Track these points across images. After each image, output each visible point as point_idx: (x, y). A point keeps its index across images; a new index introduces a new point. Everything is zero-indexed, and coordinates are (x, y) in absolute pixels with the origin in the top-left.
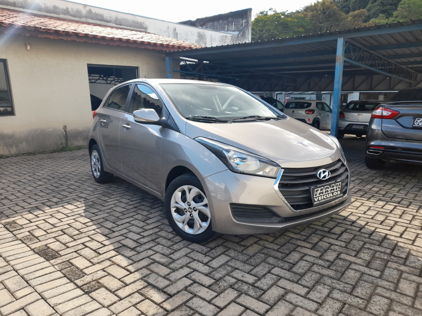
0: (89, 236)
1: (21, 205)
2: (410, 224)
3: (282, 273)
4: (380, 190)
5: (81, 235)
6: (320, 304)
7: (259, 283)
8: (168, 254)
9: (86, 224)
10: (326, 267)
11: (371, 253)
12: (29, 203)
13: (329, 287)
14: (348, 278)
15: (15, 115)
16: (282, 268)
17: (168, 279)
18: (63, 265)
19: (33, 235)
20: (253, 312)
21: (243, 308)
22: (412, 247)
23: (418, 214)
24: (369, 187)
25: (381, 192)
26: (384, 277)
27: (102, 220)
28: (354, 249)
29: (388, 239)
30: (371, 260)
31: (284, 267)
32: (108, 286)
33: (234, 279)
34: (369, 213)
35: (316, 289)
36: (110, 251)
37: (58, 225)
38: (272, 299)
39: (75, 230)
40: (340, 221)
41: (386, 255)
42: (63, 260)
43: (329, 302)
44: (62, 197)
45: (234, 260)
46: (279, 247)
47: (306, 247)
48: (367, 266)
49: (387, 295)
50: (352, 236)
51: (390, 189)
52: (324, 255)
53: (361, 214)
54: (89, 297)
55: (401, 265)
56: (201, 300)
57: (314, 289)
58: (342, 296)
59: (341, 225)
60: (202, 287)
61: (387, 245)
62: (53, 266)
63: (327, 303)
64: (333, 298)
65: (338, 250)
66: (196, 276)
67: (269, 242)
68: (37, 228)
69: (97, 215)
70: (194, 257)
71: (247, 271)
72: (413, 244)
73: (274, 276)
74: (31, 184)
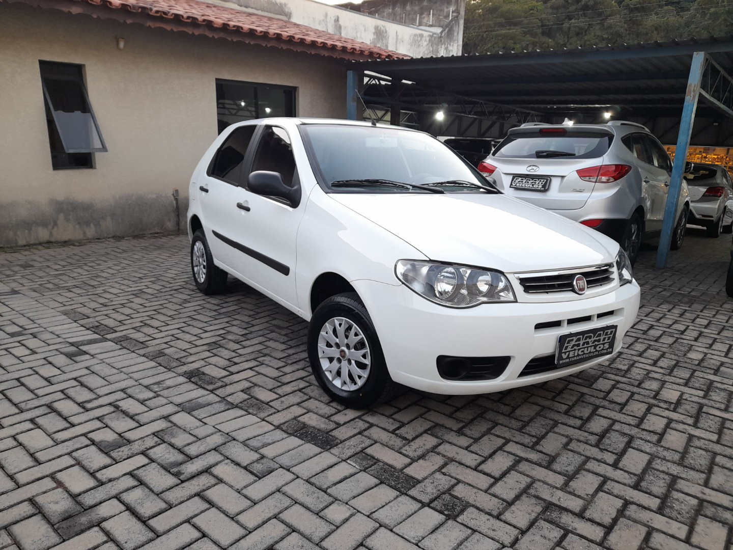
1: (185, 340)
8: (531, 444)
12: (195, 335)
15: (95, 168)
17: (574, 495)
18: (360, 459)
19: (257, 399)
32: (479, 505)
33: (690, 498)
36: (421, 434)
37: (286, 379)
42: (353, 450)
44: (245, 325)
46: (716, 436)
56: (671, 540)
60: (648, 511)
62: (344, 461)
66: (616, 489)
67: (690, 425)
68: (252, 385)
70: (583, 453)
71: (700, 483)
74: (167, 297)
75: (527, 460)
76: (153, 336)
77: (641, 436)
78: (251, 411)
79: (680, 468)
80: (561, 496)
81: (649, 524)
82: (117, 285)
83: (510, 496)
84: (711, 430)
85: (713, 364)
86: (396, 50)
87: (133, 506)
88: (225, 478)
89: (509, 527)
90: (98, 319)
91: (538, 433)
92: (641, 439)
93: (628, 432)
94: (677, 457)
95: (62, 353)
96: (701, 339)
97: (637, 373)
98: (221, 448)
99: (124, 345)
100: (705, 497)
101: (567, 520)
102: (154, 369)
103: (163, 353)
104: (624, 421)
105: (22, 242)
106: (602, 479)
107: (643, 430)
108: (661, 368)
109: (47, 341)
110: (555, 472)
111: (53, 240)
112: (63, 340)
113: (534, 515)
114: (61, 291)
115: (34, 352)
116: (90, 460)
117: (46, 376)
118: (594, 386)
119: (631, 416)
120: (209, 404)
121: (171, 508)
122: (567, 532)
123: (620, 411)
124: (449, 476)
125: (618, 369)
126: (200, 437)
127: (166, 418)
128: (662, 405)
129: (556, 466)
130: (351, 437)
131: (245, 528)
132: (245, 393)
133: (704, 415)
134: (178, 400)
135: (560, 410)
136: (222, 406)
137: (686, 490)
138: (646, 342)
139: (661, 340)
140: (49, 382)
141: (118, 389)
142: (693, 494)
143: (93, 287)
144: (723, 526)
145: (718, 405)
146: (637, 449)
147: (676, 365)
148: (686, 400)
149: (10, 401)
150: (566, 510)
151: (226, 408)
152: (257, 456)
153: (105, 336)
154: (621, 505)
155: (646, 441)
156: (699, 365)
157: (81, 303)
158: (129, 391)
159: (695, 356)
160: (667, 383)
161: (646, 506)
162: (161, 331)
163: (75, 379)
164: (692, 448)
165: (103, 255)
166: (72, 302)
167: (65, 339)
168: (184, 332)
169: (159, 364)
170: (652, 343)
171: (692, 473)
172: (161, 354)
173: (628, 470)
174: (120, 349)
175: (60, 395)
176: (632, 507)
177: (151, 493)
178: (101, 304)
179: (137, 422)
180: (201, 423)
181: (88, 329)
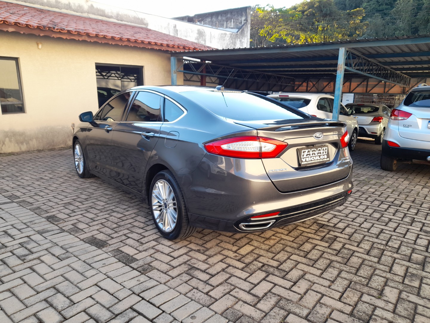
0: (128, 229)
1: (54, 201)
2: (402, 220)
3: (299, 259)
4: (376, 191)
5: (120, 227)
6: (333, 282)
7: (282, 266)
8: (201, 244)
9: (121, 218)
10: (334, 255)
11: (370, 244)
12: (60, 199)
13: (338, 270)
14: (353, 263)
15: (26, 113)
16: (298, 255)
17: (207, 263)
18: (115, 252)
19: (77, 228)
20: (281, 288)
21: (272, 285)
22: (403, 239)
23: (409, 213)
24: (366, 188)
25: (376, 193)
26: (381, 262)
27: (134, 215)
28: (356, 241)
29: (384, 233)
30: (371, 249)
31: (300, 255)
32: (159, 269)
33: (260, 264)
34: (367, 211)
35: (327, 271)
36: (150, 241)
37: (96, 219)
38: (294, 278)
39: (113, 223)
40: (343, 218)
41: (382, 245)
42: (113, 249)
43: (339, 280)
44: (89, 194)
45: (257, 249)
46: (293, 239)
47: (316, 239)
48: (367, 254)
49: (384, 275)
50: (353, 231)
51: (385, 190)
52: (332, 245)
53: (360, 212)
54: (146, 277)
55: (395, 253)
56: (238, 279)
57: (326, 271)
58: (349, 276)
59: (344, 221)
60: (236, 269)
61: (383, 237)
62: (107, 253)
63: (337, 281)
64: (342, 278)
65: (343, 241)
66: (228, 261)
67: (285, 234)
68: (78, 221)
69: (128, 211)
70: (224, 247)
71: (270, 258)
72: (404, 237)
73: (293, 262)
74: (54, 181)
75: (195, 250)
76: (38, 200)
77: (257, 239)
78: (72, 233)
79: (265, 252)
81: (233, 274)
82: (29, 175)
84: (294, 236)
86: (211, 42)
88: (46, 261)
89: (168, 276)
90: (12, 192)
91: (209, 239)
92: (256, 241)
94: (267, 248)
98: (49, 249)
99: (21, 205)
100: (267, 263)
101: (197, 273)
102: (32, 215)
106: (225, 257)
110: (204, 255)
111: (2, 152)
113: (182, 272)
120: (53, 230)
121: (14, 273)
122: (193, 277)
124: (153, 257)
126: (41, 244)
127: (29, 236)
129: (207, 253)
130: (115, 243)
131: (45, 280)
132: (73, 225)
133: (295, 230)
134: (37, 229)
136: (58, 231)
137: (261, 260)
141: (10, 224)
142: (263, 262)
143: (17, 177)
144: (266, 273)
146: (251, 245)
150: (198, 269)
151: (61, 232)
152: (65, 252)
153: (13, 200)
154: (225, 266)
157: (7, 185)
158: (14, 225)
161: (237, 267)
162: (43, 198)
164: (278, 244)
165: (28, 160)
168: (55, 198)
169: (35, 213)
171: (269, 254)
172: (39, 208)
173: (240, 253)
174: (19, 206)
176: (230, 268)
177: (7, 267)
178: (17, 185)
179: (14, 239)
180: (45, 239)
181: (6, 197)
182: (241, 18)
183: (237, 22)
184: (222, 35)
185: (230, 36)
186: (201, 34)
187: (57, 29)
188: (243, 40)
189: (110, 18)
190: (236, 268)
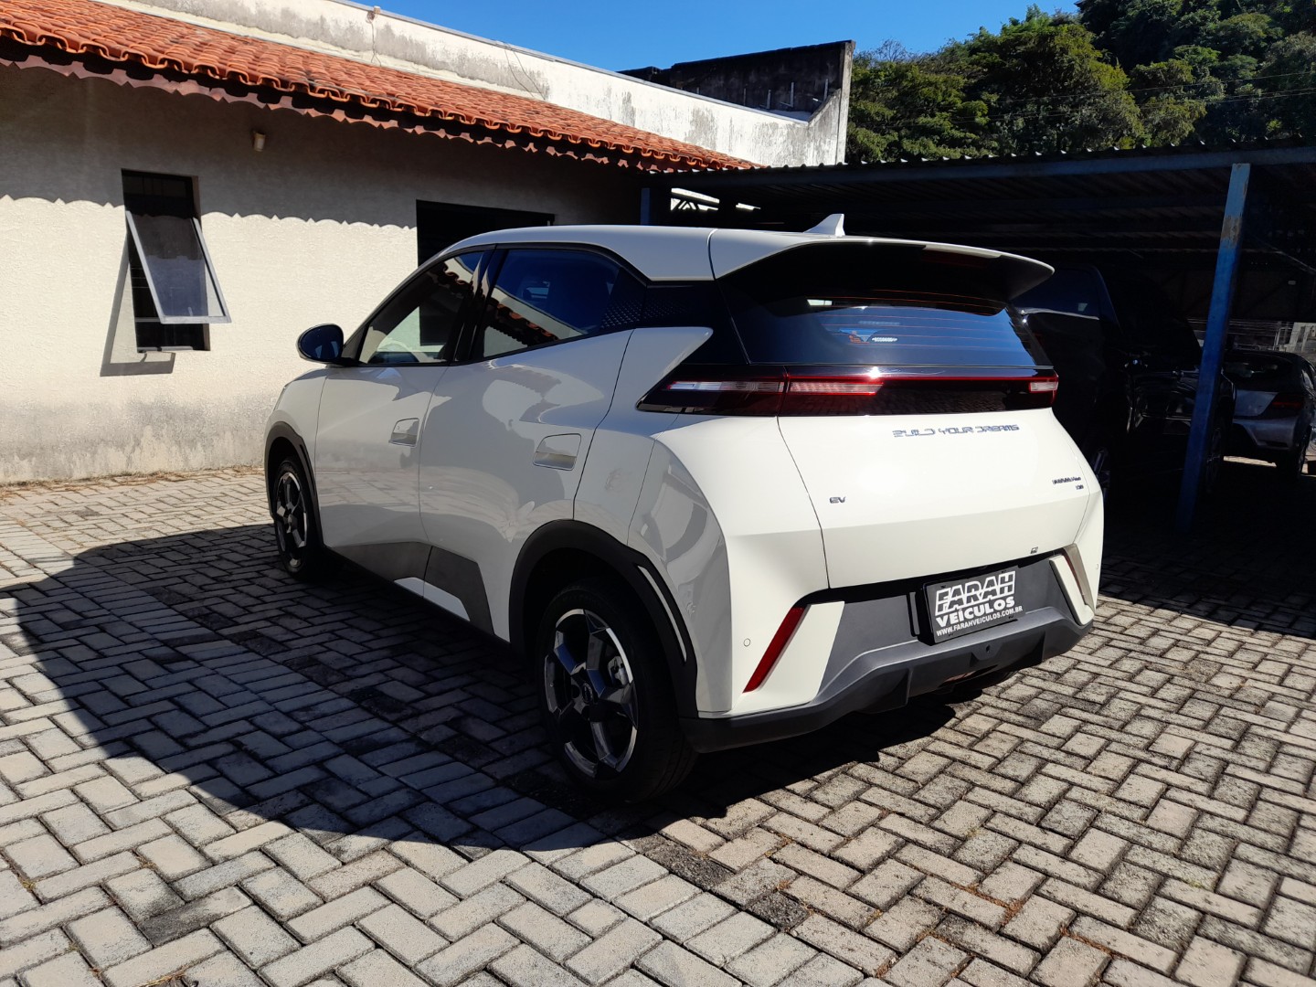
12: (370, 633)
15: (209, 350)
19: (470, 737)
42: (626, 821)
60: (1110, 928)
67: (1202, 794)
68: (462, 714)
70: (1012, 834)
71: (1206, 886)
73: (1302, 907)
75: (916, 843)
76: (299, 632)
77: (1114, 809)
78: (459, 756)
79: (1174, 862)
80: (968, 901)
81: (1110, 947)
82: (240, 548)
83: (882, 898)
84: (1236, 802)
85: (1255, 696)
86: (730, 150)
87: (263, 899)
88: (413, 860)
89: (876, 946)
90: (207, 603)
91: (940, 800)
92: (1114, 814)
93: (1093, 802)
94: (1171, 844)
95: (147, 657)
96: (1238, 655)
97: (1119, 709)
98: (408, 814)
99: (251, 646)
100: (1209, 907)
101: (973, 936)
102: (301, 685)
103: (316, 660)
104: (1089, 786)
105: (79, 473)
106: (1040, 875)
107: (1120, 800)
108: (1163, 700)
109: (123, 638)
110: (961, 862)
111: (132, 470)
112: (150, 637)
113: (918, 929)
114: (147, 557)
115: (101, 655)
116: (194, 827)
117: (122, 693)
118: (1044, 728)
119: (1101, 777)
120: (389, 744)
121: (325, 903)
122: (972, 955)
123: (1084, 770)
124: (784, 864)
125: (1089, 701)
126: (374, 794)
127: (319, 764)
128: (1156, 760)
129: (964, 854)
131: (444, 936)
132: (450, 727)
133: (1227, 779)
134: (339, 735)
135: (979, 765)
136: (411, 747)
137: (1179, 896)
138: (1142, 657)
139: (1169, 655)
140: (126, 702)
141: (242, 716)
142: (1191, 902)
143: (200, 550)
144: (1234, 952)
145: (1254, 763)
146: (1106, 831)
147: (1191, 697)
148: (1199, 753)
149: (64, 731)
150: (971, 921)
151: (419, 749)
152: (465, 827)
153: (220, 631)
154: (1066, 916)
155: (1122, 817)
156: (1231, 697)
157: (179, 577)
158: (258, 720)
159: (1225, 682)
160: (1171, 726)
161: (1109, 919)
162: (313, 625)
163: (170, 699)
164: (1200, 831)
165: (216, 498)
166: (165, 575)
167: (151, 634)
168: (351, 626)
169: (306, 676)
170: (1153, 659)
171: (1194, 870)
172: (311, 661)
173: (1087, 863)
174: (244, 652)
175: (145, 725)
176: (1085, 921)
177: (292, 879)
178: (213, 578)
179: (271, 769)
180: (376, 773)
181: (190, 619)
182: (820, 79)
183: (806, 92)
184: (765, 129)
185: (788, 134)
186: (701, 122)
187: (322, 91)
188: (825, 147)
189: (438, 69)
190: (1108, 923)
